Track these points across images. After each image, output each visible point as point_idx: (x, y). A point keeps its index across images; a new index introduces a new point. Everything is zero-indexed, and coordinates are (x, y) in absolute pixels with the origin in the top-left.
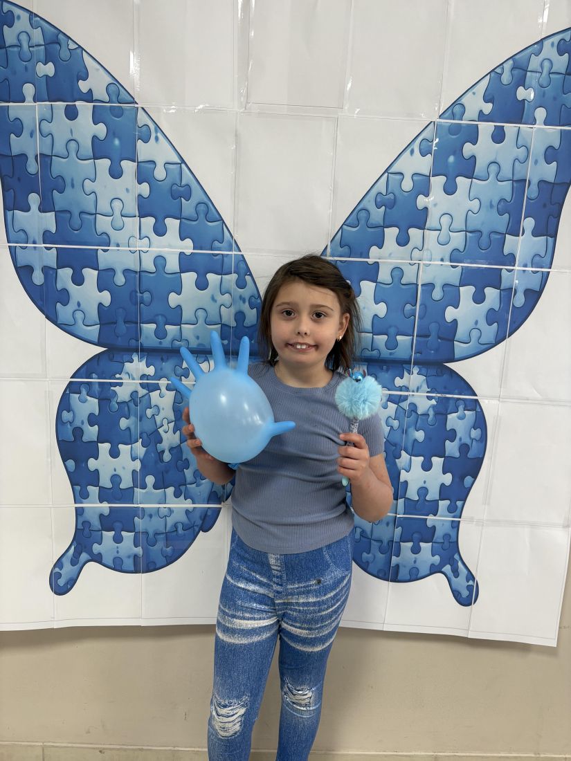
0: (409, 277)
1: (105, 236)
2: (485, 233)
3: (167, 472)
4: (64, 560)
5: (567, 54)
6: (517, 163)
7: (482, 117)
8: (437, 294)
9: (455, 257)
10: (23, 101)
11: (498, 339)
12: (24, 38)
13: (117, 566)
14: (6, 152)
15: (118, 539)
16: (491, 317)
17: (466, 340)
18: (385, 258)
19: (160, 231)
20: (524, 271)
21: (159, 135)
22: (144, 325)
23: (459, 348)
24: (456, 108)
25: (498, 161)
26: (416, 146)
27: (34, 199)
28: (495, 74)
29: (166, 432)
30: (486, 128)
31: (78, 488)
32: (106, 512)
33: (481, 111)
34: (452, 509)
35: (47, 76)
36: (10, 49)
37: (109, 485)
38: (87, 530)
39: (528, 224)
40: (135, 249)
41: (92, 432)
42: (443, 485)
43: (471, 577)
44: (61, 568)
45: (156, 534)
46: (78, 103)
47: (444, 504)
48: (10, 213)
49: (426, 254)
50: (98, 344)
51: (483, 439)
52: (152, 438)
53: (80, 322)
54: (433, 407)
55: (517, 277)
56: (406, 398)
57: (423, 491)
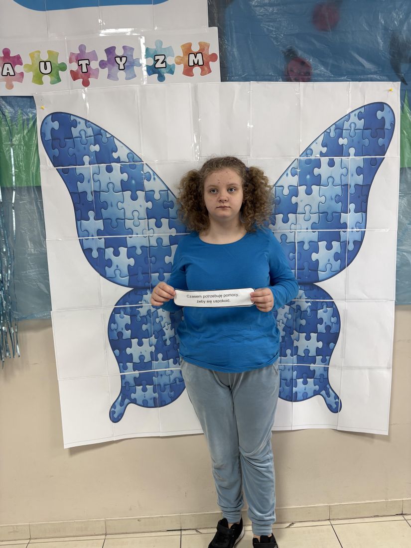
0: (290, 239)
1: (130, 230)
2: (330, 213)
3: (169, 351)
4: (116, 404)
5: (363, 119)
6: (342, 176)
7: (322, 154)
8: (306, 247)
9: (314, 227)
10: (84, 165)
11: (342, 268)
12: (83, 133)
13: (145, 404)
14: (76, 191)
15: (145, 390)
16: (337, 257)
17: (324, 270)
18: (276, 230)
19: (158, 225)
20: (352, 231)
21: (156, 177)
22: (153, 274)
23: (321, 274)
24: (308, 151)
25: (333, 175)
26: (289, 172)
27: (91, 214)
28: (327, 133)
29: (167, 330)
30: (325, 160)
31: (121, 364)
32: (137, 376)
33: (321, 152)
34: (324, 361)
35: (96, 151)
36: (76, 139)
37: (139, 361)
38: (127, 387)
39: (352, 207)
40: (146, 235)
41: (127, 334)
42: (317, 348)
43: (337, 397)
44: (115, 409)
45: (165, 385)
46: (112, 164)
47: (319, 358)
48: (79, 222)
49: (298, 226)
50: (129, 286)
51: (338, 322)
52: (160, 333)
53: (118, 276)
54: (310, 306)
55: (349, 234)
56: (294, 302)
57: (307, 351)
